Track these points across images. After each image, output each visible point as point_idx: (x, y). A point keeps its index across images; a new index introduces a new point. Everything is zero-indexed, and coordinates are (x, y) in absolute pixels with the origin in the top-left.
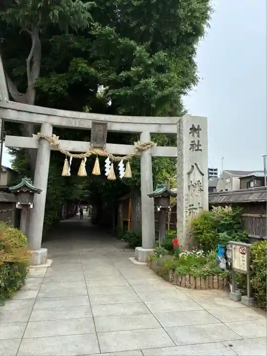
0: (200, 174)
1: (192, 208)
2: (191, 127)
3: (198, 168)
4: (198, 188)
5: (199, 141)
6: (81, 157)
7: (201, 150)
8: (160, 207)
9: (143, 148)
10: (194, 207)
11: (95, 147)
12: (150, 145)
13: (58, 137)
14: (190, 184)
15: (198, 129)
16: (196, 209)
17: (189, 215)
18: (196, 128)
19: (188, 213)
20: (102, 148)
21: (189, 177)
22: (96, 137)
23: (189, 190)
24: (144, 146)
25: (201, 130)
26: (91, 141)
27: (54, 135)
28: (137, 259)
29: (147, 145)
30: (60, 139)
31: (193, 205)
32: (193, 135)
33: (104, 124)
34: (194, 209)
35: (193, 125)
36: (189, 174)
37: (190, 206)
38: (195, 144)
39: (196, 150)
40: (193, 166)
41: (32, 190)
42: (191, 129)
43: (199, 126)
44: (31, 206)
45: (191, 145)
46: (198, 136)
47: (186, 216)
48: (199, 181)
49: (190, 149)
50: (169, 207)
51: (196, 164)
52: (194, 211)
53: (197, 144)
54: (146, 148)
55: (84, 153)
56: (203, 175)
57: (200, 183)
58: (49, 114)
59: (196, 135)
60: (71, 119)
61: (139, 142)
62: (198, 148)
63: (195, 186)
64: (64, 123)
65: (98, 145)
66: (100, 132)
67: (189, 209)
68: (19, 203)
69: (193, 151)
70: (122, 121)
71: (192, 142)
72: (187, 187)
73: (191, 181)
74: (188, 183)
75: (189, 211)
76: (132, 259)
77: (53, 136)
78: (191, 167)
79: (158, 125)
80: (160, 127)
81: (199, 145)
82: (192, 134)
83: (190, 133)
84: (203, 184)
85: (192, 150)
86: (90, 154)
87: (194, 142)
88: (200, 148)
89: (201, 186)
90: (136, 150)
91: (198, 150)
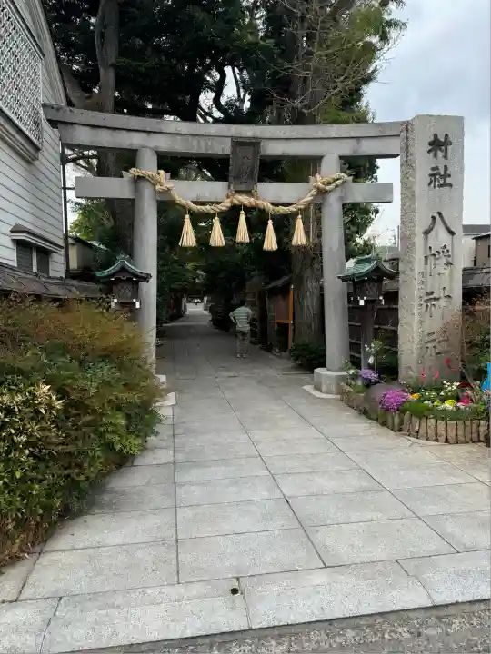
0: (446, 232)
1: (430, 298)
2: (432, 138)
3: (444, 223)
4: (444, 260)
5: (446, 168)
6: (212, 212)
7: (450, 185)
8: (365, 298)
9: (328, 188)
10: (434, 296)
11: (238, 192)
12: (340, 181)
13: (169, 174)
14: (429, 253)
15: (447, 142)
16: (438, 299)
17: (426, 311)
18: (442, 140)
19: (424, 307)
20: (249, 193)
21: (426, 239)
22: (239, 171)
23: (426, 264)
24: (329, 184)
25: (451, 144)
26: (231, 179)
27: (162, 172)
28: (318, 388)
29: (334, 181)
30: (172, 177)
31: (432, 293)
32: (435, 156)
33: (254, 143)
34: (435, 299)
35: (436, 135)
36: (427, 233)
37: (427, 294)
38: (439, 174)
39: (441, 186)
40: (434, 218)
41: (136, 276)
42: (430, 144)
43: (447, 135)
44: (138, 306)
46: (445, 157)
47: (420, 314)
48: (445, 247)
49: (429, 184)
50: (381, 298)
51: (439, 214)
52: (435, 302)
53: (442, 173)
54: (332, 187)
55: (219, 203)
56: (452, 233)
57: (448, 251)
58: (148, 129)
59: (440, 154)
60: (190, 138)
61: (318, 176)
62: (445, 180)
63: (437, 256)
64: (179, 146)
65: (243, 187)
66: (246, 161)
67: (426, 301)
68: (116, 300)
69: (435, 187)
70: (287, 136)
71: (433, 169)
72: (422, 258)
73: (430, 248)
74: (425, 252)
76: (309, 388)
77: (159, 174)
78: (431, 220)
79: (355, 141)
80: (358, 143)
81: (446, 176)
82: (432, 154)
83: (429, 151)
84: (452, 253)
85: (432, 185)
86: (229, 205)
87: (437, 168)
88: (448, 180)
89: (449, 256)
90: (314, 192)
91: (445, 185)
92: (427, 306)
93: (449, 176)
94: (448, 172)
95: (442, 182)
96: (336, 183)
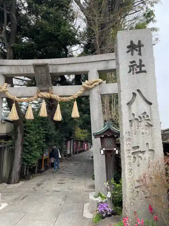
1: (137, 151)
2: (129, 44)
3: (142, 96)
4: (144, 123)
5: (141, 61)
7: (145, 72)
8: (104, 149)
9: (90, 87)
10: (140, 149)
12: (98, 83)
15: (140, 45)
16: (144, 152)
17: (134, 162)
18: (136, 43)
19: (132, 158)
20: (48, 91)
21: (130, 108)
23: (131, 126)
25: (143, 46)
26: (38, 85)
27: (6, 84)
29: (94, 83)
31: (138, 147)
32: (132, 54)
34: (141, 152)
35: (132, 42)
36: (129, 104)
37: (134, 148)
38: (135, 65)
39: (137, 73)
40: (134, 94)
42: (128, 47)
43: (139, 42)
45: (129, 66)
46: (140, 54)
48: (145, 113)
50: (115, 149)
51: (138, 91)
52: (140, 155)
53: (138, 65)
54: (93, 86)
56: (150, 104)
57: (148, 116)
59: (136, 53)
60: (19, 67)
61: (86, 81)
62: (140, 69)
63: (140, 120)
66: (43, 75)
67: (133, 153)
69: (133, 74)
71: (131, 62)
72: (128, 122)
73: (133, 114)
74: (130, 116)
75: (133, 156)
78: (132, 94)
79: (105, 62)
80: (107, 63)
81: (141, 66)
82: (130, 53)
83: (128, 52)
84: (151, 117)
85: (132, 72)
86: (37, 98)
87: (134, 62)
88: (143, 69)
89: (149, 120)
90: (83, 89)
91: (141, 71)
92: (134, 157)
93: (144, 66)
94: (143, 63)
95: (138, 70)
96: (95, 83)
